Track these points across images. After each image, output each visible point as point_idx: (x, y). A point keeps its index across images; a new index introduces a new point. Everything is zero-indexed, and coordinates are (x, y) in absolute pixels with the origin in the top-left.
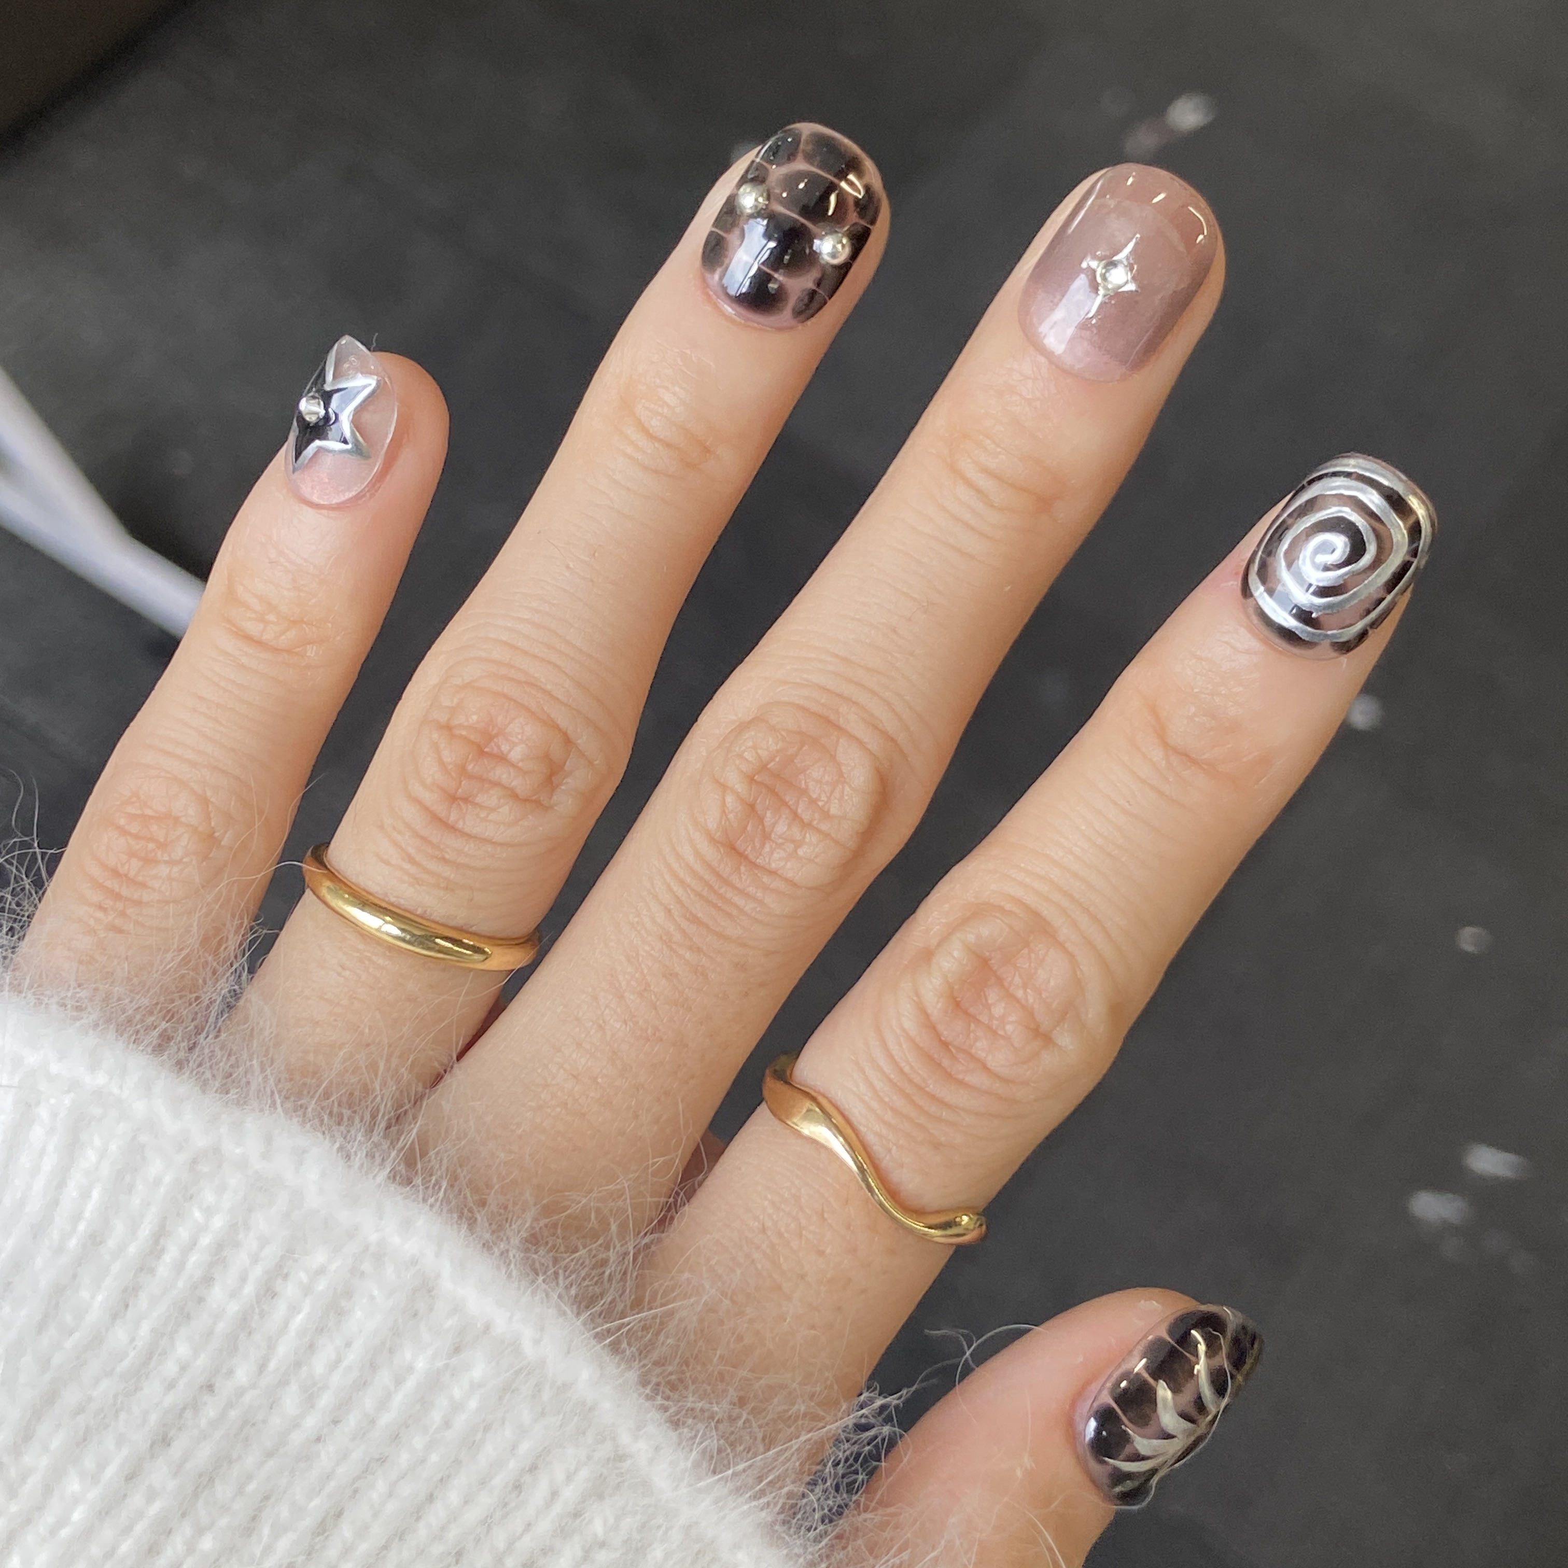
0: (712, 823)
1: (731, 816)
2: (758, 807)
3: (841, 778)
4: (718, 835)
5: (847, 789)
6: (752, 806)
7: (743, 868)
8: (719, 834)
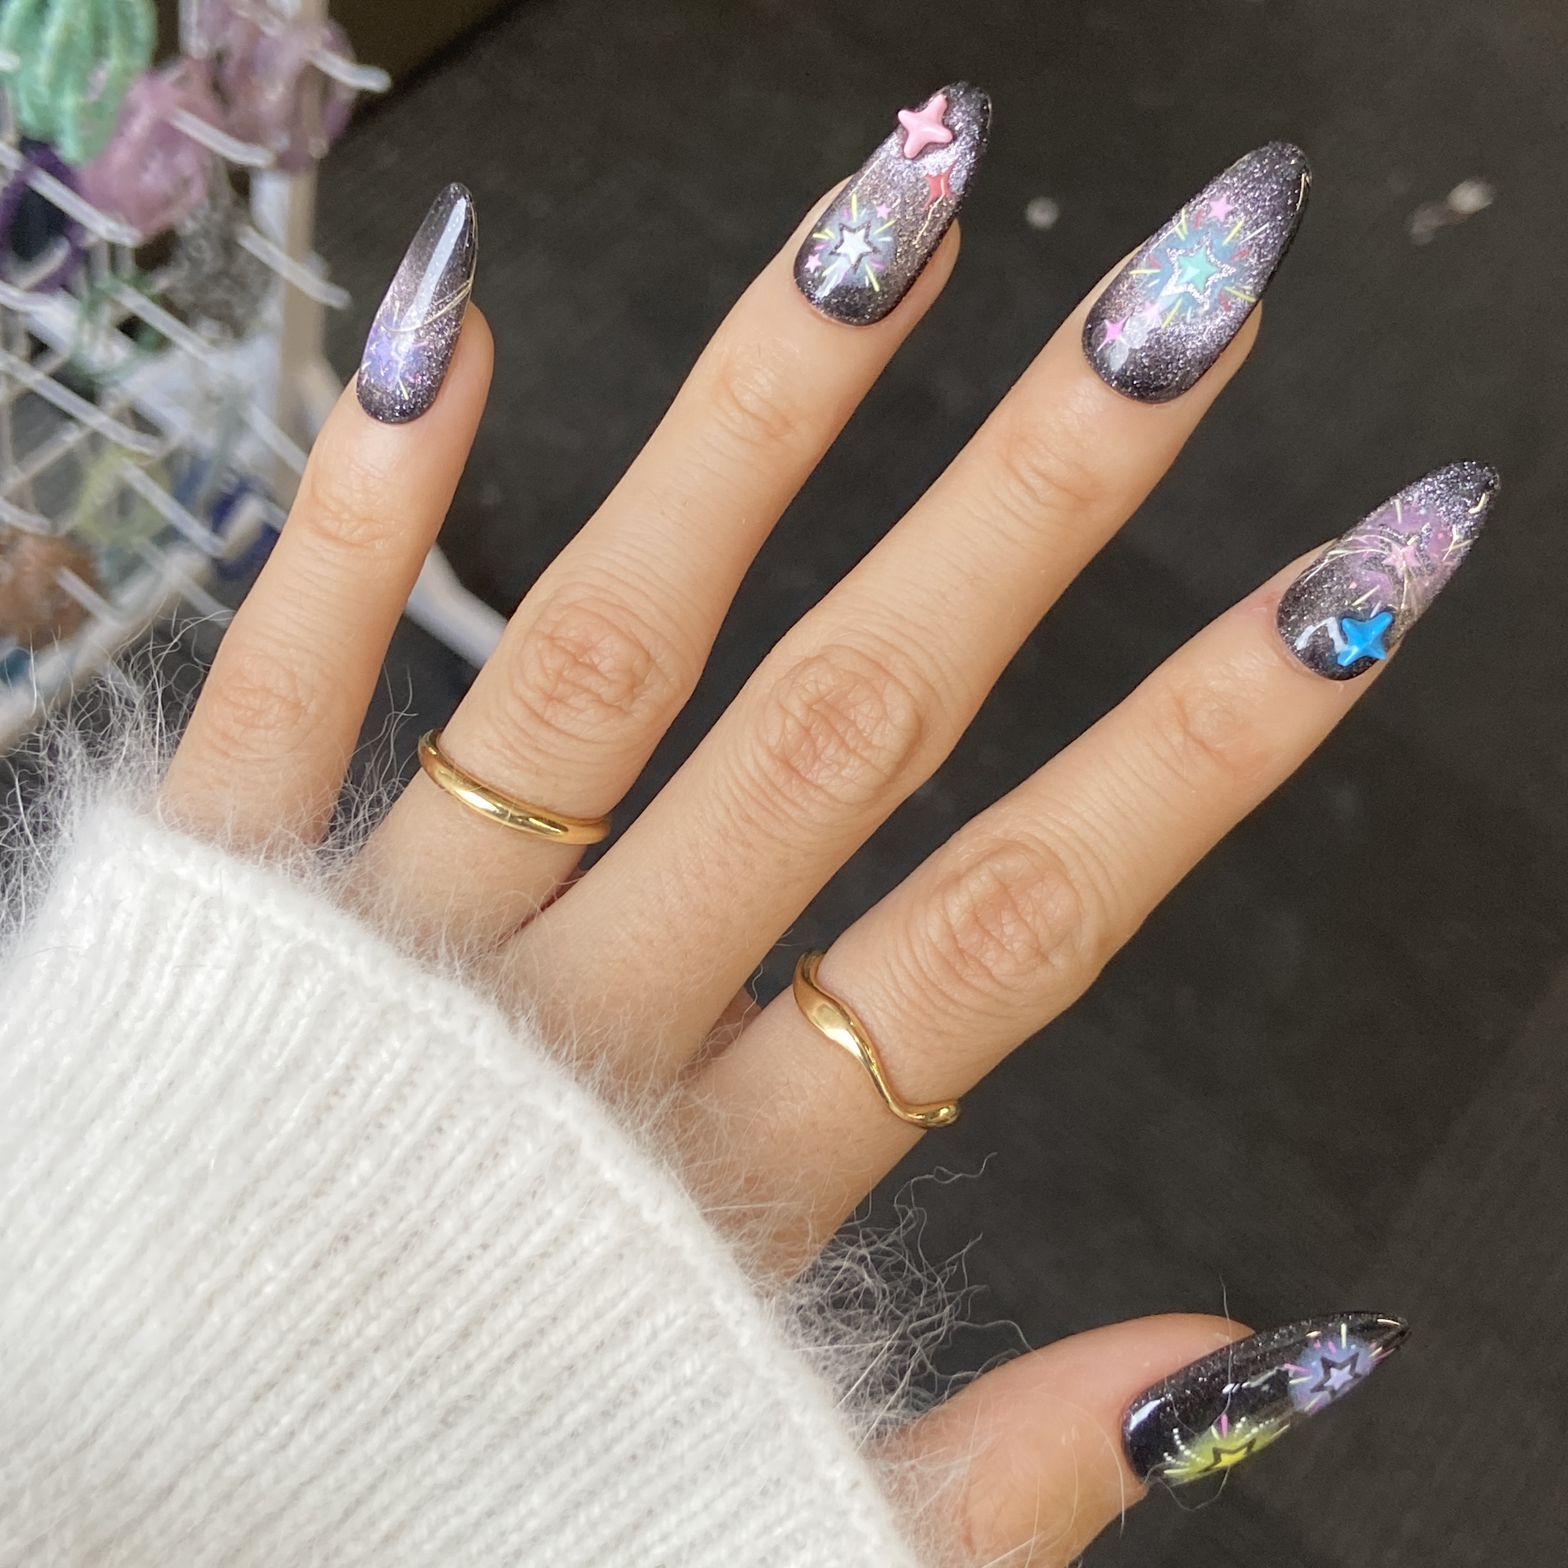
0: (772, 742)
1: (789, 737)
2: (813, 732)
3: (885, 716)
4: (776, 752)
5: (889, 725)
6: (807, 730)
7: (794, 782)
8: (777, 750)
